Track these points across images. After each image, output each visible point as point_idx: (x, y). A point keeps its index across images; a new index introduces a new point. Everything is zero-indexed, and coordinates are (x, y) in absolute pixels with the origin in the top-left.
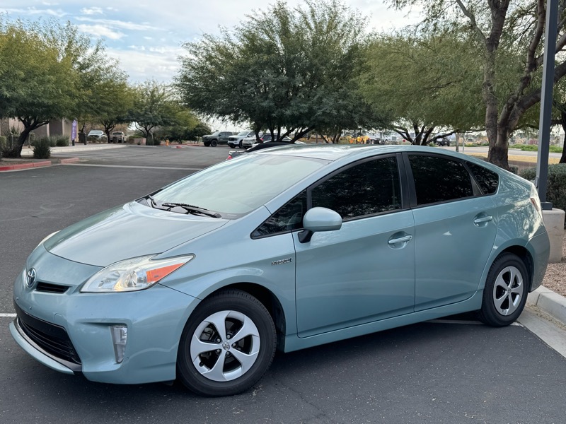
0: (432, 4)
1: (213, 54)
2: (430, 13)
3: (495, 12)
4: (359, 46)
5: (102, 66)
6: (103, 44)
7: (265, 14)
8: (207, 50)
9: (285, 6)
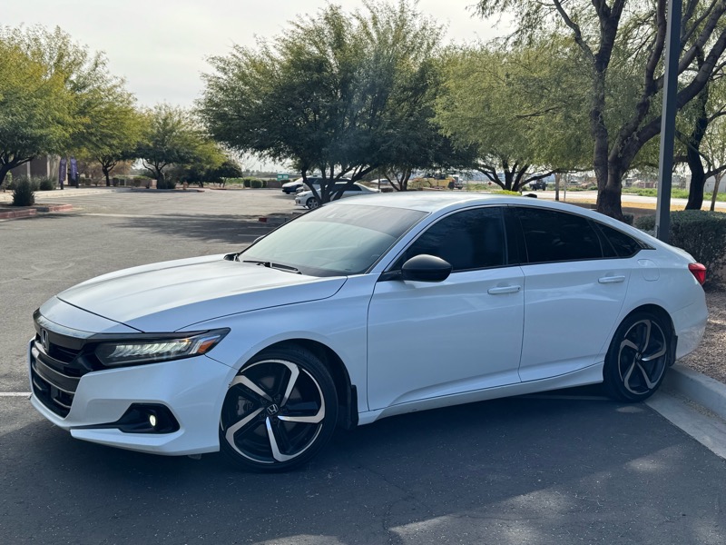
0: (526, 11)
1: (247, 72)
2: (524, 23)
3: (604, 22)
4: (433, 63)
5: (103, 87)
6: (103, 58)
7: (313, 20)
8: (239, 67)
9: (339, 11)
